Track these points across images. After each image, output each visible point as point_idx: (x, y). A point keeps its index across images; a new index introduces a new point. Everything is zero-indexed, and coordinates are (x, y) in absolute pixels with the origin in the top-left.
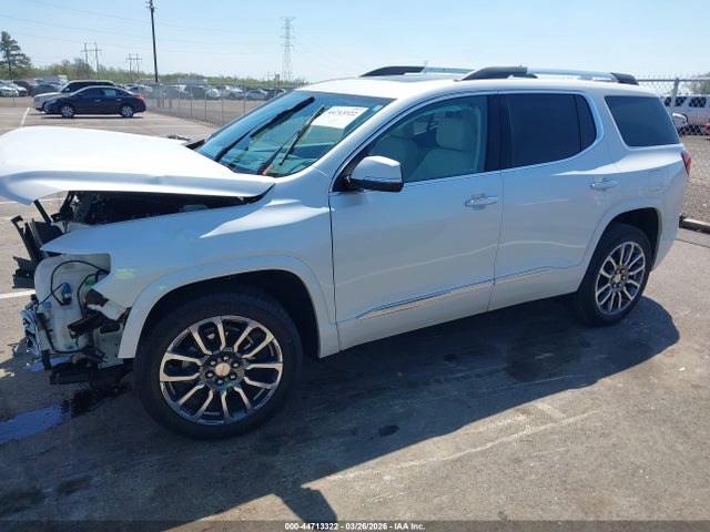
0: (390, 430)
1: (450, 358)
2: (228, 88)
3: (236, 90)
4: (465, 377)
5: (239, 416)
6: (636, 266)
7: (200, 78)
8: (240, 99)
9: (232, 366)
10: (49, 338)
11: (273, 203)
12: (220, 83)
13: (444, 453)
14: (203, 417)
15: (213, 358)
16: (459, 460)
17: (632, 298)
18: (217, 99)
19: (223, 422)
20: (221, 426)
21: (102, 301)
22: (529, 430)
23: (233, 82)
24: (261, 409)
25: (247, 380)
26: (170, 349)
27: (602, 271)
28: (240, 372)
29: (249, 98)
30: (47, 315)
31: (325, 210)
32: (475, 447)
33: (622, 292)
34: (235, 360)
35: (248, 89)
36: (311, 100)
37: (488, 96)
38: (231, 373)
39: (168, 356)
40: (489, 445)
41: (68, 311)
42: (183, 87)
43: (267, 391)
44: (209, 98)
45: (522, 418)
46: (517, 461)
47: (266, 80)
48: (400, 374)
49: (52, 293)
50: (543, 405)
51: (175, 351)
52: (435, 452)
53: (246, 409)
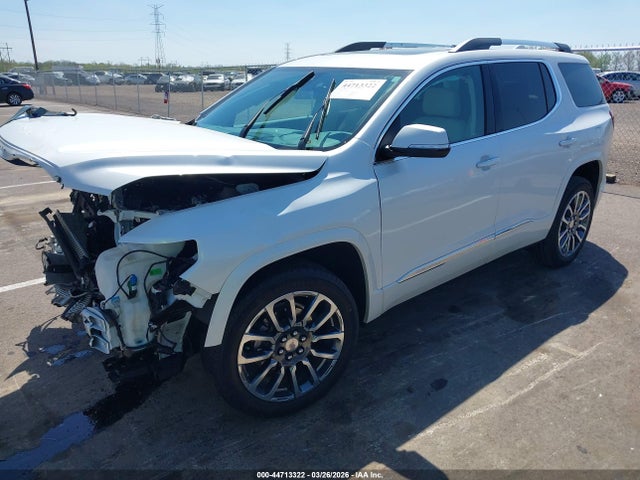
0: (440, 384)
1: (454, 309)
2: (106, 73)
3: (116, 75)
4: (477, 326)
5: (307, 388)
6: (585, 212)
7: (75, 64)
8: (120, 84)
9: (300, 341)
10: (120, 334)
11: (330, 176)
12: (98, 69)
13: (499, 398)
14: (277, 394)
15: (285, 335)
16: (515, 402)
17: (581, 240)
18: (98, 84)
19: (293, 397)
20: (292, 401)
21: (189, 289)
22: (557, 368)
23: (109, 67)
24: (325, 379)
25: (313, 352)
26: (247, 331)
27: (564, 219)
28: (307, 345)
29: (129, 83)
30: (117, 310)
31: (373, 180)
32: (521, 388)
33: (575, 236)
34: (303, 334)
35: (126, 75)
36: (312, 75)
37: (481, 66)
38: (300, 347)
39: (246, 338)
40: (532, 385)
41: (137, 304)
42: (61, 75)
43: (329, 361)
44: (88, 83)
45: (544, 356)
46: (564, 397)
47: (140, 65)
48: (419, 330)
49: (121, 287)
50: (555, 343)
51: (252, 332)
52: (491, 398)
53: (312, 382)
